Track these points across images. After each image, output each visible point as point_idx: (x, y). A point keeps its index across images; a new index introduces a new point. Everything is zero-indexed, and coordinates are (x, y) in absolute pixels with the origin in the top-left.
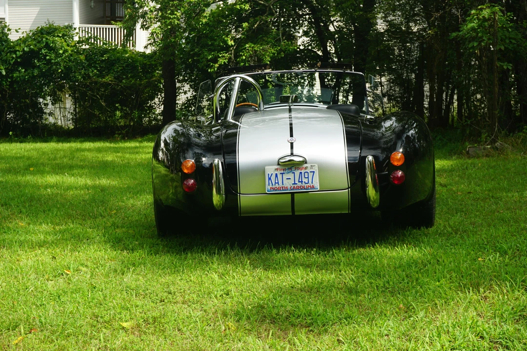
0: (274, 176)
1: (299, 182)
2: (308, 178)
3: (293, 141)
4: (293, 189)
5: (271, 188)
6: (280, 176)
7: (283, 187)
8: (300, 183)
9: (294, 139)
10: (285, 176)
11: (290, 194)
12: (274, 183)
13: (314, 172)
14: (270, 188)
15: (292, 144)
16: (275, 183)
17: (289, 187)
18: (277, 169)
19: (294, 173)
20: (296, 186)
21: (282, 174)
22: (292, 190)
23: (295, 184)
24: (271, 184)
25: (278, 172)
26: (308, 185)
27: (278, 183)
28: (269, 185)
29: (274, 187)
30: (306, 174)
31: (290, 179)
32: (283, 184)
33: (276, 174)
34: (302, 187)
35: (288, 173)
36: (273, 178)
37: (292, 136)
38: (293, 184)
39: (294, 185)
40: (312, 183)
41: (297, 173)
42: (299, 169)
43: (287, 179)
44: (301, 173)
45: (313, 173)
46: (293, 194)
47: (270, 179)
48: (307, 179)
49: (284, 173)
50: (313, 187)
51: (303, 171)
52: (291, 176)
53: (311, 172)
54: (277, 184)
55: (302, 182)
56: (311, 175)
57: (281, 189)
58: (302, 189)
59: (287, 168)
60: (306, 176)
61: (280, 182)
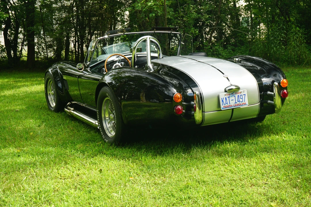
0: (225, 99)
1: (238, 101)
2: (242, 98)
6: (227, 99)
7: (230, 106)
8: (239, 102)
12: (225, 104)
13: (245, 95)
14: (223, 107)
15: (227, 78)
16: (226, 103)
17: (233, 105)
18: (225, 95)
19: (235, 96)
20: (236, 104)
21: (229, 97)
23: (236, 103)
24: (223, 104)
25: (227, 96)
26: (243, 103)
28: (223, 105)
29: (225, 106)
30: (241, 96)
31: (233, 100)
32: (230, 104)
33: (226, 98)
34: (239, 105)
35: (232, 96)
36: (224, 100)
38: (235, 103)
39: (235, 104)
40: (245, 101)
41: (236, 96)
42: (237, 93)
43: (232, 100)
44: (238, 96)
45: (244, 95)
46: (233, 109)
47: (223, 101)
48: (242, 99)
49: (230, 97)
50: (245, 104)
51: (239, 95)
52: (233, 98)
54: (227, 104)
56: (244, 96)
57: (229, 107)
59: (231, 94)
60: (241, 98)
61: (228, 103)
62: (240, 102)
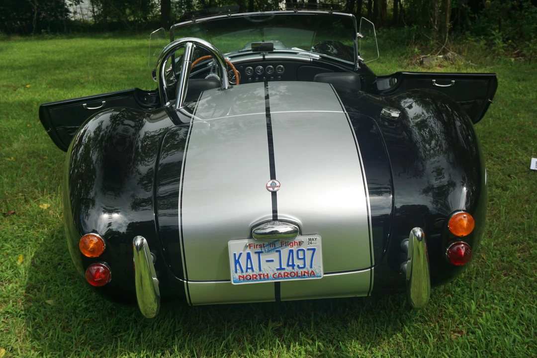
0: (244, 257)
1: (288, 265)
2: (304, 259)
3: (276, 189)
4: (278, 278)
5: (240, 276)
6: (254, 257)
7: (260, 275)
8: (291, 268)
9: (278, 184)
10: (264, 258)
12: (244, 269)
13: (314, 250)
14: (237, 277)
15: (274, 194)
16: (247, 268)
17: (271, 274)
18: (249, 246)
19: (279, 251)
20: (282, 272)
21: (259, 253)
22: (276, 278)
23: (281, 269)
24: (239, 271)
25: (252, 251)
26: (305, 270)
27: (252, 268)
28: (236, 272)
29: (245, 274)
30: (301, 253)
31: (272, 261)
32: (260, 270)
33: (248, 254)
34: (293, 274)
35: (269, 251)
36: (243, 261)
37: (273, 176)
38: (278, 269)
39: (279, 272)
40: (311, 267)
41: (285, 251)
42: (287, 244)
43: (268, 261)
44: (291, 251)
45: (312, 252)
47: (237, 262)
48: (302, 261)
49: (262, 252)
50: (313, 274)
51: (295, 249)
52: (274, 256)
53: (308, 249)
54: (250, 271)
55: (293, 266)
56: (309, 254)
57: (258, 278)
58: (293, 277)
59: (266, 243)
60: (301, 256)
61: (256, 267)
62: (296, 267)
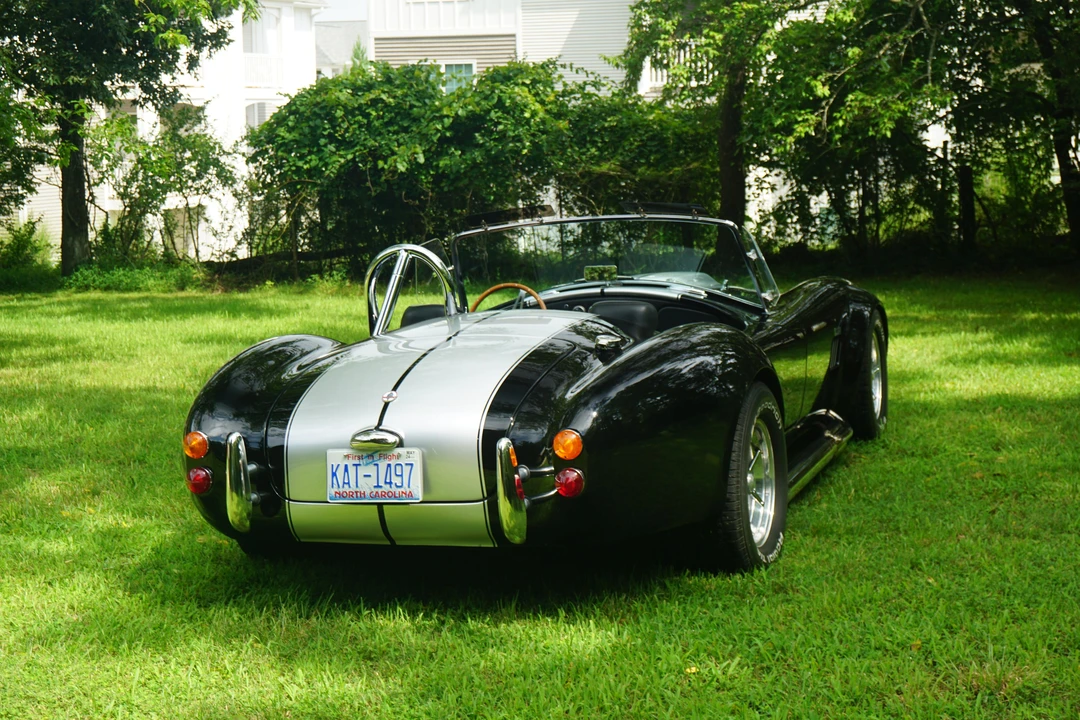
0: (341, 469)
1: (386, 483)
2: (401, 476)
3: (391, 399)
4: (377, 498)
5: (336, 492)
6: (352, 470)
7: (356, 492)
8: (388, 486)
9: (394, 395)
10: (362, 471)
11: (376, 507)
12: (341, 484)
13: (412, 465)
14: (334, 493)
15: (386, 405)
16: (344, 483)
17: (368, 493)
18: (347, 456)
19: (377, 465)
20: (380, 490)
21: (357, 465)
22: (372, 498)
23: (378, 486)
24: (335, 486)
25: (350, 463)
27: (348, 483)
28: (333, 487)
29: (341, 490)
30: (398, 468)
31: (369, 476)
32: (357, 486)
33: (346, 466)
34: (390, 494)
35: (367, 464)
36: (340, 473)
38: (375, 487)
39: (376, 490)
40: (409, 487)
41: (383, 464)
42: (385, 457)
43: (365, 476)
44: (389, 465)
45: (410, 467)
46: (380, 506)
47: (334, 474)
48: (400, 478)
49: (360, 465)
50: (410, 495)
51: (393, 463)
52: (371, 470)
53: (407, 464)
54: (346, 486)
55: (390, 483)
56: (407, 469)
57: (355, 495)
58: (390, 498)
59: (365, 455)
60: (399, 473)
61: (353, 483)
62: (393, 486)
